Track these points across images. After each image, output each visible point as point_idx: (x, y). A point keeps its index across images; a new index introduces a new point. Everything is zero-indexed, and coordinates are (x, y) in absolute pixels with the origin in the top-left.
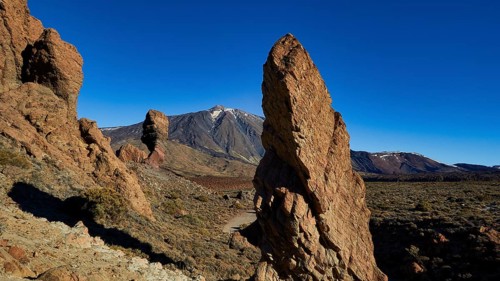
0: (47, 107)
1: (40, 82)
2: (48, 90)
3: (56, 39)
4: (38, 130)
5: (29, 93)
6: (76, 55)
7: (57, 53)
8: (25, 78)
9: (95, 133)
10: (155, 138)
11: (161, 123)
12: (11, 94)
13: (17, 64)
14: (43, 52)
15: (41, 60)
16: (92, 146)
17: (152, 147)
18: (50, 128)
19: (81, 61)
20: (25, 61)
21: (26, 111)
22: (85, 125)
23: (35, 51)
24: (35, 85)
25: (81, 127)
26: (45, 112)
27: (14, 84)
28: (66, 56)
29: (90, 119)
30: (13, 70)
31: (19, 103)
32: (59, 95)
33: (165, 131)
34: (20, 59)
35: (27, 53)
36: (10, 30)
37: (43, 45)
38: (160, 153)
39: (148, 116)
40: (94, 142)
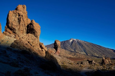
0: (33, 39)
1: (31, 33)
2: (33, 35)
3: (34, 22)
4: (31, 45)
5: (29, 36)
6: (39, 26)
7: (34, 25)
8: (28, 33)
9: (43, 46)
10: (57, 47)
11: (59, 43)
12: (25, 37)
13: (26, 29)
14: (31, 26)
15: (31, 28)
16: (43, 49)
17: (56, 50)
18: (34, 45)
19: (40, 27)
20: (27, 28)
21: (28, 41)
22: (41, 44)
23: (29, 26)
24: (30, 34)
25: (40, 44)
26: (32, 41)
27: (25, 34)
28: (37, 26)
29: (42, 43)
30: (25, 31)
31: (27, 39)
32: (35, 36)
33: (60, 45)
34: (26, 28)
35: (28, 26)
36: (24, 21)
37: (31, 24)
38: (59, 51)
39: (55, 41)
40: (43, 48)
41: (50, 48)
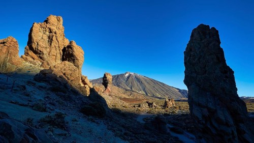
0: (71, 70)
1: (68, 61)
2: (72, 64)
3: (74, 44)
4: (68, 79)
5: (65, 65)
6: (82, 51)
7: (75, 49)
8: (63, 59)
9: (87, 81)
10: (107, 83)
11: (109, 78)
12: (59, 65)
13: (61, 54)
14: (70, 49)
15: (69, 52)
16: (86, 86)
17: (106, 87)
18: (72, 78)
19: (83, 53)
20: (63, 53)
21: (64, 72)
22: (84, 78)
23: (67, 49)
24: (67, 62)
25: (82, 78)
26: (71, 72)
27: (59, 61)
28: (78, 51)
29: (85, 76)
30: (59, 57)
31: (61, 69)
32: (75, 66)
33: (111, 81)
34: (62, 52)
35: (64, 50)
36: (58, 42)
37: (70, 47)
38: (109, 89)
39: (105, 75)
40: (86, 84)
41: (97, 84)
